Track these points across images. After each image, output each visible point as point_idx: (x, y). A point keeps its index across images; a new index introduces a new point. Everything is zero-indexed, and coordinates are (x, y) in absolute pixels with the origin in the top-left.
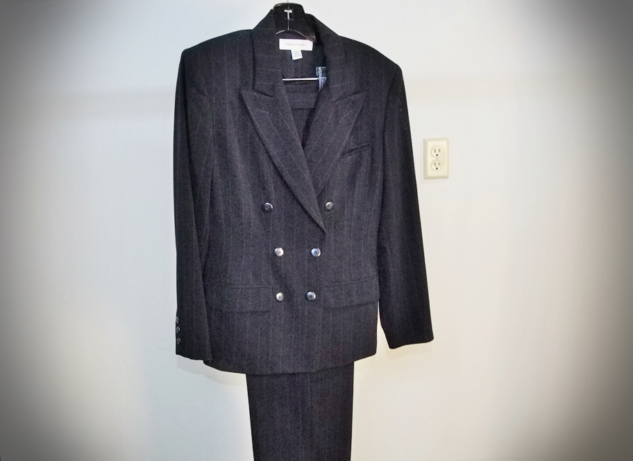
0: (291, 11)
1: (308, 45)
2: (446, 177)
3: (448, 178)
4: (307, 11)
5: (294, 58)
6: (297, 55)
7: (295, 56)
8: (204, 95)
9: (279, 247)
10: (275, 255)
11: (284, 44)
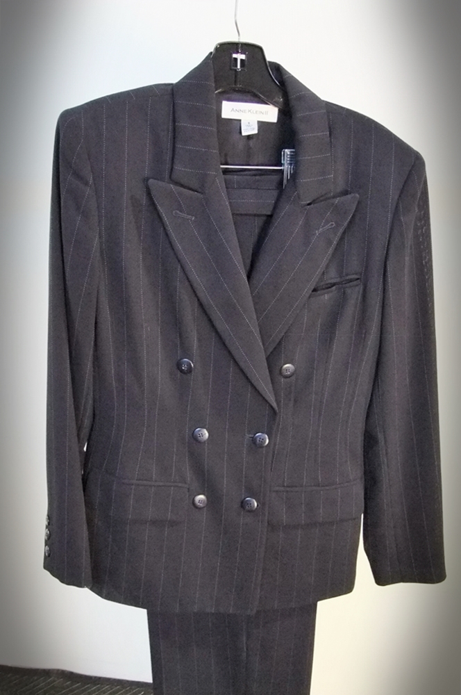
0: (243, 57)
1: (270, 113)
4: (270, 57)
5: (244, 133)
6: (249, 129)
7: (246, 130)
8: (86, 184)
9: (203, 427)
10: (195, 438)
11: (229, 110)
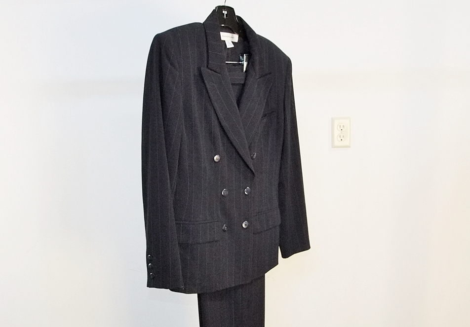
0: (227, 13)
1: (236, 38)
2: (349, 147)
3: (350, 147)
4: (237, 13)
5: (227, 47)
6: (229, 45)
10: (222, 195)
